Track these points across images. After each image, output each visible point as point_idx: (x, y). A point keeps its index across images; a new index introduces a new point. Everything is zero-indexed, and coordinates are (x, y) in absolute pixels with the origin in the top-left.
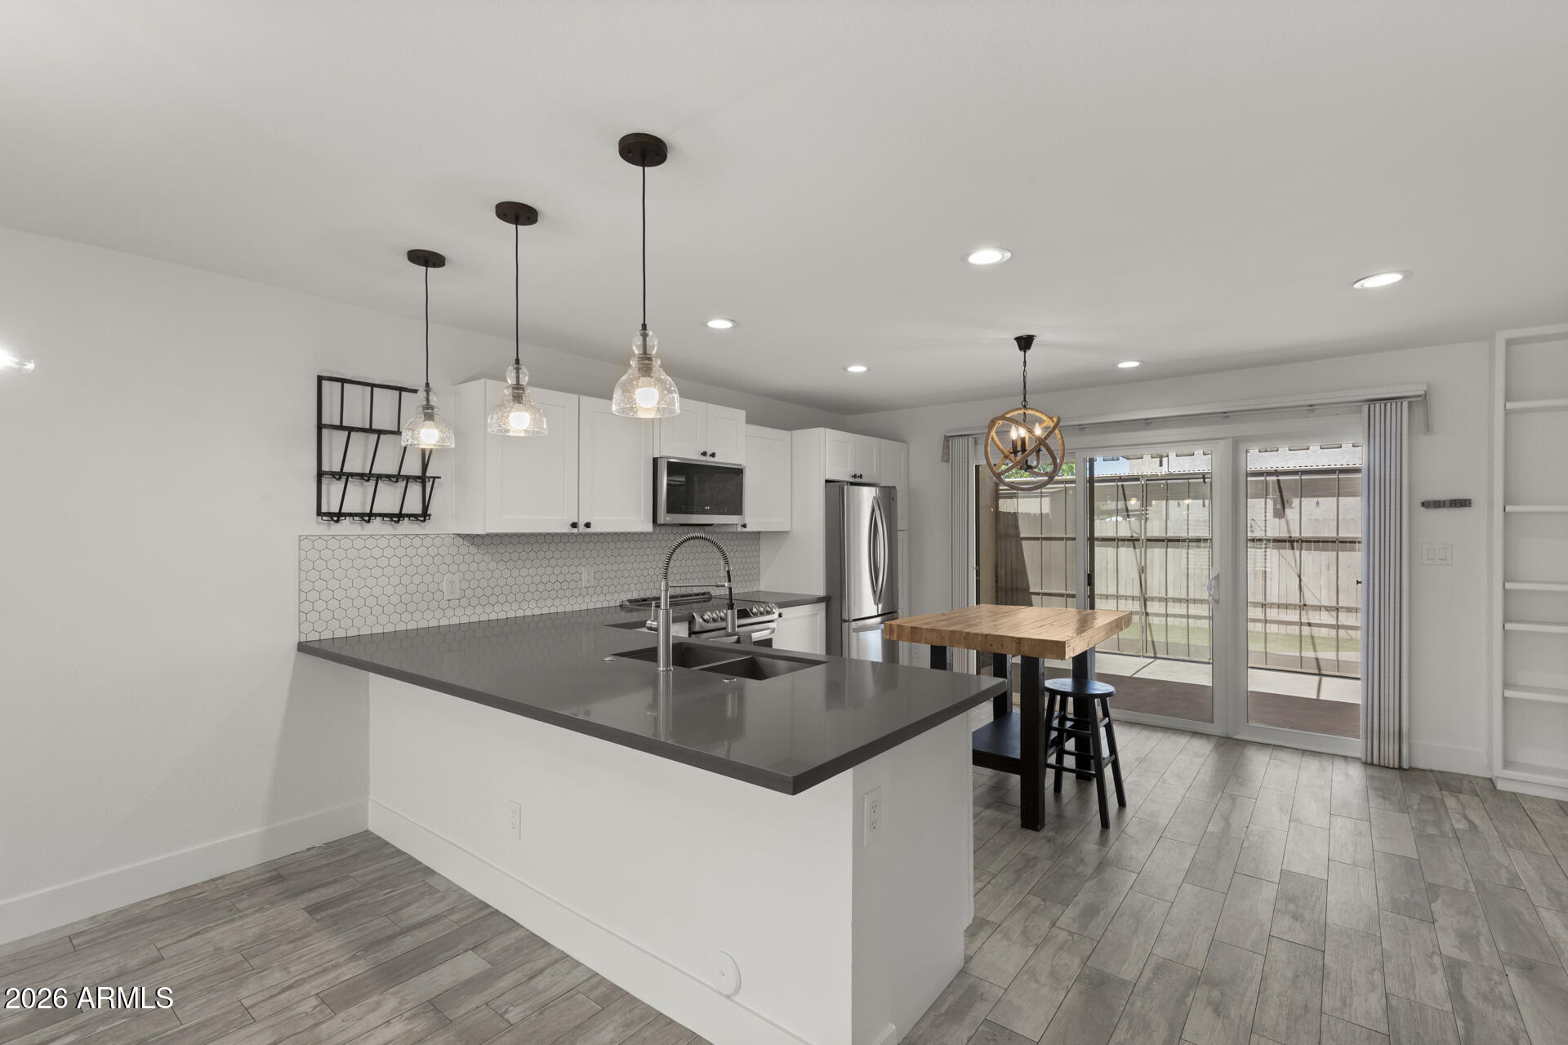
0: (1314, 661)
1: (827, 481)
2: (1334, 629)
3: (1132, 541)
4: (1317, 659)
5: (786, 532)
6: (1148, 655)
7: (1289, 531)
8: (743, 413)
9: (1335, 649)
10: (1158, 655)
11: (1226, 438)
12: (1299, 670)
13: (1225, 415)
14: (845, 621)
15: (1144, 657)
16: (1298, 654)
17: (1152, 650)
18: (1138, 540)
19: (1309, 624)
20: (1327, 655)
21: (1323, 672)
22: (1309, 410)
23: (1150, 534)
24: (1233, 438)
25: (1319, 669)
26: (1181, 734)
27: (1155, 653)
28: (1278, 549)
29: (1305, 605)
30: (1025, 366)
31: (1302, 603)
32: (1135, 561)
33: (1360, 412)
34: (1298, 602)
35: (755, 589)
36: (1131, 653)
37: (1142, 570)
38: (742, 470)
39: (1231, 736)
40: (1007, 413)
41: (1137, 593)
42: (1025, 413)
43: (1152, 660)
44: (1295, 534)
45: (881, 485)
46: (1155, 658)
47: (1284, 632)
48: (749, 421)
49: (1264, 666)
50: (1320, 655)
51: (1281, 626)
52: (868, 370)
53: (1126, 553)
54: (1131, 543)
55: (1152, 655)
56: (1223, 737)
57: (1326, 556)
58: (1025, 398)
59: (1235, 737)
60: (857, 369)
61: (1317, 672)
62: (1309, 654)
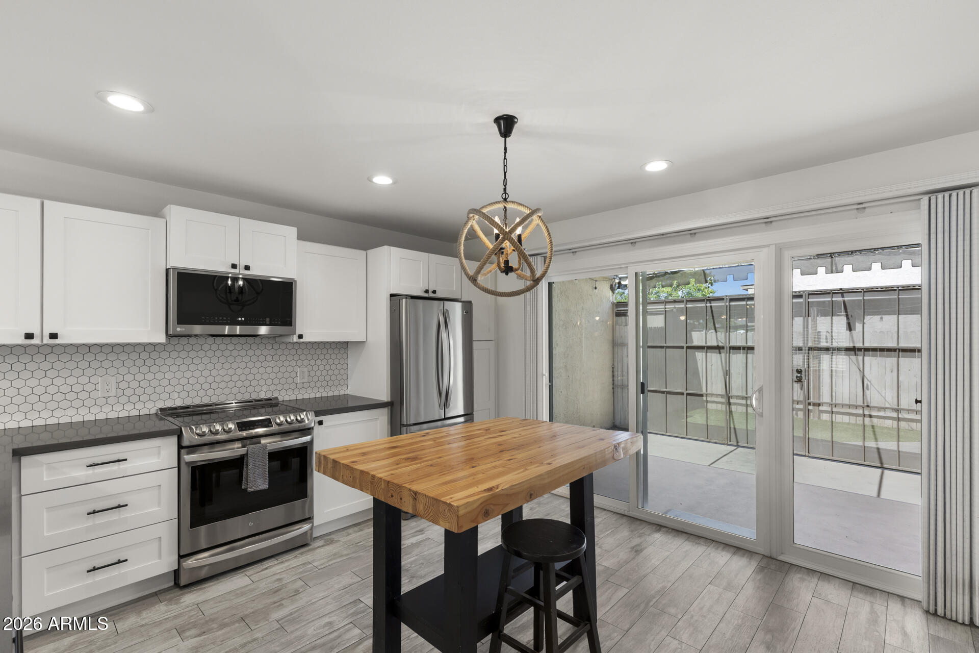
0: (876, 450)
1: (392, 295)
2: (896, 420)
3: (719, 348)
4: (878, 449)
5: (360, 344)
6: (731, 443)
7: (853, 342)
8: (294, 230)
9: (896, 438)
10: (740, 444)
11: (768, 246)
12: (863, 462)
13: (768, 221)
14: (404, 425)
15: (728, 445)
16: (861, 444)
17: (735, 440)
18: (723, 348)
19: (870, 416)
20: (888, 445)
21: (885, 466)
22: (858, 209)
23: (733, 344)
24: (776, 244)
25: (882, 463)
26: (723, 549)
27: (738, 442)
28: (849, 355)
29: (868, 406)
30: (505, 153)
31: (866, 404)
32: (721, 367)
33: (919, 207)
34: (861, 404)
35: (342, 393)
36: (718, 441)
37: (727, 373)
38: (291, 284)
39: (775, 557)
40: (483, 207)
41: (723, 392)
42: (505, 207)
43: (735, 448)
44: (859, 345)
45: (463, 300)
46: (738, 446)
47: (854, 422)
48: (301, 237)
49: (831, 458)
50: (882, 445)
51: (851, 417)
52: (394, 183)
53: (714, 357)
54: (717, 351)
55: (735, 443)
56: (767, 557)
57: (890, 361)
58: (505, 190)
59: (781, 558)
60: (382, 180)
61: (879, 465)
62: (871, 444)
